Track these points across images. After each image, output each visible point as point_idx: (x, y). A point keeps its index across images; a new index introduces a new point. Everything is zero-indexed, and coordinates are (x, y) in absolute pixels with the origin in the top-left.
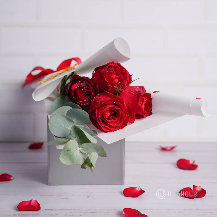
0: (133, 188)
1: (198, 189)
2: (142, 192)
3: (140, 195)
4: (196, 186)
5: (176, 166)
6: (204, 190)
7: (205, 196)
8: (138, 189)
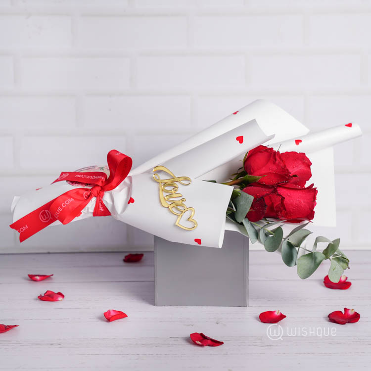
0: (271, 313)
1: (351, 313)
2: (282, 317)
3: (280, 320)
4: (349, 309)
5: (323, 284)
6: (358, 314)
7: (359, 320)
8: (277, 314)
